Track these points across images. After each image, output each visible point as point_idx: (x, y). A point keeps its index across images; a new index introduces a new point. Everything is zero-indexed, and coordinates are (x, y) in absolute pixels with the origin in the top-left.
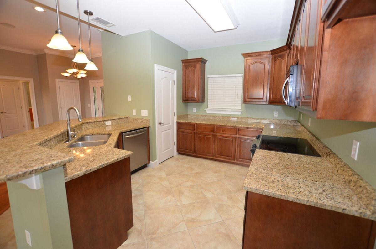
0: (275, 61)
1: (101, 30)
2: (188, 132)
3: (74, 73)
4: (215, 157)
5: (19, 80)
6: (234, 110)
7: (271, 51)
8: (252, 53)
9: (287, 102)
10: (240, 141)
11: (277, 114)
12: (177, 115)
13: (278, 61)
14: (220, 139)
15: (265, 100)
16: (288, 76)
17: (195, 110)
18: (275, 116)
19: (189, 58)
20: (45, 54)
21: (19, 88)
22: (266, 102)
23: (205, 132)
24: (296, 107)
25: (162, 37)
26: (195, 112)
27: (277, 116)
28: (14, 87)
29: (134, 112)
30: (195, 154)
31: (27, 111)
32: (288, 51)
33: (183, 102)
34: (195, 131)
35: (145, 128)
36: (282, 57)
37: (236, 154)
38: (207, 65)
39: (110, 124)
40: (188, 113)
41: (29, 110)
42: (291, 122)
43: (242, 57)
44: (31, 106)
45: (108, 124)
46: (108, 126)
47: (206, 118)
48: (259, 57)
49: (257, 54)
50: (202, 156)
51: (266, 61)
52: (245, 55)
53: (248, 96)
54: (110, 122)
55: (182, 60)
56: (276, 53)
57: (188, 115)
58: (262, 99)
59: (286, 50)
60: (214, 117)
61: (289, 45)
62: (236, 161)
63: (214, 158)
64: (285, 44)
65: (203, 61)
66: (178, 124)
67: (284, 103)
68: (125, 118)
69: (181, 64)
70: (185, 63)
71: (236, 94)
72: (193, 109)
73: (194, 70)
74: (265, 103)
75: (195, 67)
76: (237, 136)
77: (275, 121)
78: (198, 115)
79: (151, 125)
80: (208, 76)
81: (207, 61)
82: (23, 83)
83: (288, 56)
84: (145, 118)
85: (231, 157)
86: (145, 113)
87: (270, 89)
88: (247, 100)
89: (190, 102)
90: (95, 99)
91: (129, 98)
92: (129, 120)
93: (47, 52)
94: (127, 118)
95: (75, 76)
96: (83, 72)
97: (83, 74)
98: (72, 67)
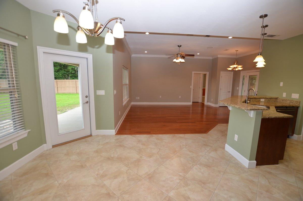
3: (234, 68)
5: (200, 73)
20: (218, 58)
21: (200, 78)
29: (284, 95)
31: (202, 90)
35: (294, 107)
39: (264, 101)
44: (205, 87)
45: (262, 101)
46: (262, 102)
54: (264, 99)
68: (275, 98)
79: (300, 106)
82: (202, 74)
86: (295, 96)
90: (243, 84)
91: (281, 84)
92: (278, 100)
93: (219, 56)
94: (277, 98)
95: (235, 70)
96: (240, 66)
97: (240, 68)
98: (234, 64)
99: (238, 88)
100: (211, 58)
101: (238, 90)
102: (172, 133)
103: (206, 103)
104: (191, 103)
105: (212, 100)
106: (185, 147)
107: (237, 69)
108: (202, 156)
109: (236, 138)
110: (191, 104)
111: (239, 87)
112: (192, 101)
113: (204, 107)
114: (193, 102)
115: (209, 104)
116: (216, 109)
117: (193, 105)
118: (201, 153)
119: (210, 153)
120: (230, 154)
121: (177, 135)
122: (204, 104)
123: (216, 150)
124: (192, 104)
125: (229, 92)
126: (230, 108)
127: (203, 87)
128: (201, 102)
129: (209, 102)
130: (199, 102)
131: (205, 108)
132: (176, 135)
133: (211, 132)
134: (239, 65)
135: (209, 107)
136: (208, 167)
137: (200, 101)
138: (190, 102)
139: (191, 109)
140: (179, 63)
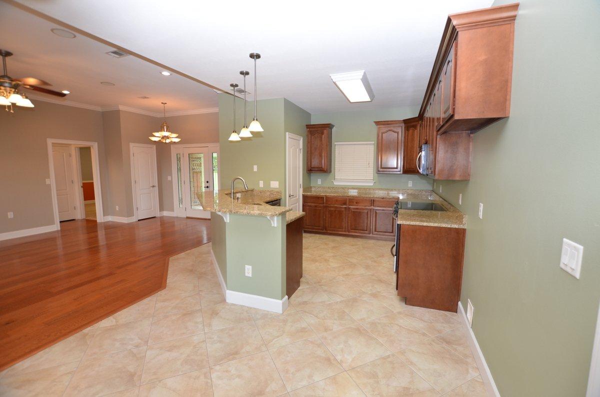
0: (408, 130)
1: (219, 92)
2: (316, 206)
3: (163, 137)
4: (349, 232)
5: (71, 145)
6: (365, 181)
7: (404, 120)
8: (384, 121)
9: (421, 171)
10: (376, 213)
11: (411, 184)
12: (303, 188)
13: (411, 131)
14: (354, 211)
15: (399, 169)
16: (421, 151)
17: (319, 182)
18: (409, 186)
19: (312, 124)
20: (118, 112)
21: (70, 155)
22: (400, 171)
23: (336, 205)
24: (427, 175)
25: (294, 105)
26: (320, 183)
27: (411, 186)
28: (64, 154)
29: (261, 184)
30: (324, 231)
31: (80, 187)
32: (420, 122)
33: (307, 172)
34: (325, 205)
35: (278, 200)
36: (415, 127)
37: (371, 228)
38: (334, 130)
39: (240, 197)
40: (311, 185)
41: (82, 185)
42: (426, 192)
43: (374, 124)
47: (334, 190)
48: (392, 126)
49: (389, 122)
50: (333, 232)
51: (399, 130)
52: (377, 123)
53: (381, 166)
54: (240, 194)
55: (307, 125)
56: (408, 123)
57: (311, 187)
58: (397, 168)
59: (418, 121)
60: (343, 188)
61: (421, 116)
62: (371, 235)
63: (347, 233)
64: (417, 116)
65: (329, 126)
66: (305, 197)
67: (418, 172)
69: (305, 130)
70: (309, 128)
71: (368, 163)
72: (317, 180)
73: (322, 138)
74: (399, 173)
75: (323, 133)
76: (372, 207)
77: (410, 192)
78: (324, 188)
79: (283, 197)
80: (336, 143)
81: (333, 126)
82: (75, 148)
83: (420, 127)
84: (276, 190)
85: (367, 230)
86: (275, 185)
87: (404, 157)
88: (382, 170)
89: (313, 172)
90: (179, 170)
91: (255, 168)
92: (255, 193)
93: (121, 108)
94: (252, 190)
95: (164, 141)
96: (175, 135)
97: (174, 138)
98: (161, 129)
99: (169, 178)
100: (99, 109)
101: (171, 182)
102: (69, 332)
103: (100, 218)
104: (56, 227)
105: (117, 209)
106: (145, 347)
107: (168, 141)
108: (203, 341)
109: (249, 271)
110: (56, 230)
111: (171, 175)
112: (57, 220)
113: (97, 231)
114: (60, 222)
115: (110, 218)
116: (131, 227)
117: (62, 230)
118: (195, 338)
119: (210, 325)
120: (242, 306)
121: (89, 328)
122: (96, 221)
123: (214, 313)
124: (59, 229)
125: (153, 186)
126: (227, 219)
127: (83, 180)
128: (84, 217)
129: (109, 215)
130: (76, 218)
131: (101, 234)
132: (86, 331)
133: (171, 279)
134: (173, 132)
135: (110, 228)
136: (236, 356)
137: (79, 214)
138: (53, 223)
139: (59, 242)
140: (9, 107)
